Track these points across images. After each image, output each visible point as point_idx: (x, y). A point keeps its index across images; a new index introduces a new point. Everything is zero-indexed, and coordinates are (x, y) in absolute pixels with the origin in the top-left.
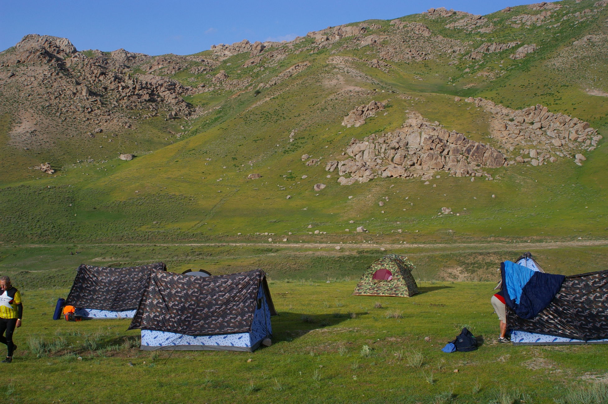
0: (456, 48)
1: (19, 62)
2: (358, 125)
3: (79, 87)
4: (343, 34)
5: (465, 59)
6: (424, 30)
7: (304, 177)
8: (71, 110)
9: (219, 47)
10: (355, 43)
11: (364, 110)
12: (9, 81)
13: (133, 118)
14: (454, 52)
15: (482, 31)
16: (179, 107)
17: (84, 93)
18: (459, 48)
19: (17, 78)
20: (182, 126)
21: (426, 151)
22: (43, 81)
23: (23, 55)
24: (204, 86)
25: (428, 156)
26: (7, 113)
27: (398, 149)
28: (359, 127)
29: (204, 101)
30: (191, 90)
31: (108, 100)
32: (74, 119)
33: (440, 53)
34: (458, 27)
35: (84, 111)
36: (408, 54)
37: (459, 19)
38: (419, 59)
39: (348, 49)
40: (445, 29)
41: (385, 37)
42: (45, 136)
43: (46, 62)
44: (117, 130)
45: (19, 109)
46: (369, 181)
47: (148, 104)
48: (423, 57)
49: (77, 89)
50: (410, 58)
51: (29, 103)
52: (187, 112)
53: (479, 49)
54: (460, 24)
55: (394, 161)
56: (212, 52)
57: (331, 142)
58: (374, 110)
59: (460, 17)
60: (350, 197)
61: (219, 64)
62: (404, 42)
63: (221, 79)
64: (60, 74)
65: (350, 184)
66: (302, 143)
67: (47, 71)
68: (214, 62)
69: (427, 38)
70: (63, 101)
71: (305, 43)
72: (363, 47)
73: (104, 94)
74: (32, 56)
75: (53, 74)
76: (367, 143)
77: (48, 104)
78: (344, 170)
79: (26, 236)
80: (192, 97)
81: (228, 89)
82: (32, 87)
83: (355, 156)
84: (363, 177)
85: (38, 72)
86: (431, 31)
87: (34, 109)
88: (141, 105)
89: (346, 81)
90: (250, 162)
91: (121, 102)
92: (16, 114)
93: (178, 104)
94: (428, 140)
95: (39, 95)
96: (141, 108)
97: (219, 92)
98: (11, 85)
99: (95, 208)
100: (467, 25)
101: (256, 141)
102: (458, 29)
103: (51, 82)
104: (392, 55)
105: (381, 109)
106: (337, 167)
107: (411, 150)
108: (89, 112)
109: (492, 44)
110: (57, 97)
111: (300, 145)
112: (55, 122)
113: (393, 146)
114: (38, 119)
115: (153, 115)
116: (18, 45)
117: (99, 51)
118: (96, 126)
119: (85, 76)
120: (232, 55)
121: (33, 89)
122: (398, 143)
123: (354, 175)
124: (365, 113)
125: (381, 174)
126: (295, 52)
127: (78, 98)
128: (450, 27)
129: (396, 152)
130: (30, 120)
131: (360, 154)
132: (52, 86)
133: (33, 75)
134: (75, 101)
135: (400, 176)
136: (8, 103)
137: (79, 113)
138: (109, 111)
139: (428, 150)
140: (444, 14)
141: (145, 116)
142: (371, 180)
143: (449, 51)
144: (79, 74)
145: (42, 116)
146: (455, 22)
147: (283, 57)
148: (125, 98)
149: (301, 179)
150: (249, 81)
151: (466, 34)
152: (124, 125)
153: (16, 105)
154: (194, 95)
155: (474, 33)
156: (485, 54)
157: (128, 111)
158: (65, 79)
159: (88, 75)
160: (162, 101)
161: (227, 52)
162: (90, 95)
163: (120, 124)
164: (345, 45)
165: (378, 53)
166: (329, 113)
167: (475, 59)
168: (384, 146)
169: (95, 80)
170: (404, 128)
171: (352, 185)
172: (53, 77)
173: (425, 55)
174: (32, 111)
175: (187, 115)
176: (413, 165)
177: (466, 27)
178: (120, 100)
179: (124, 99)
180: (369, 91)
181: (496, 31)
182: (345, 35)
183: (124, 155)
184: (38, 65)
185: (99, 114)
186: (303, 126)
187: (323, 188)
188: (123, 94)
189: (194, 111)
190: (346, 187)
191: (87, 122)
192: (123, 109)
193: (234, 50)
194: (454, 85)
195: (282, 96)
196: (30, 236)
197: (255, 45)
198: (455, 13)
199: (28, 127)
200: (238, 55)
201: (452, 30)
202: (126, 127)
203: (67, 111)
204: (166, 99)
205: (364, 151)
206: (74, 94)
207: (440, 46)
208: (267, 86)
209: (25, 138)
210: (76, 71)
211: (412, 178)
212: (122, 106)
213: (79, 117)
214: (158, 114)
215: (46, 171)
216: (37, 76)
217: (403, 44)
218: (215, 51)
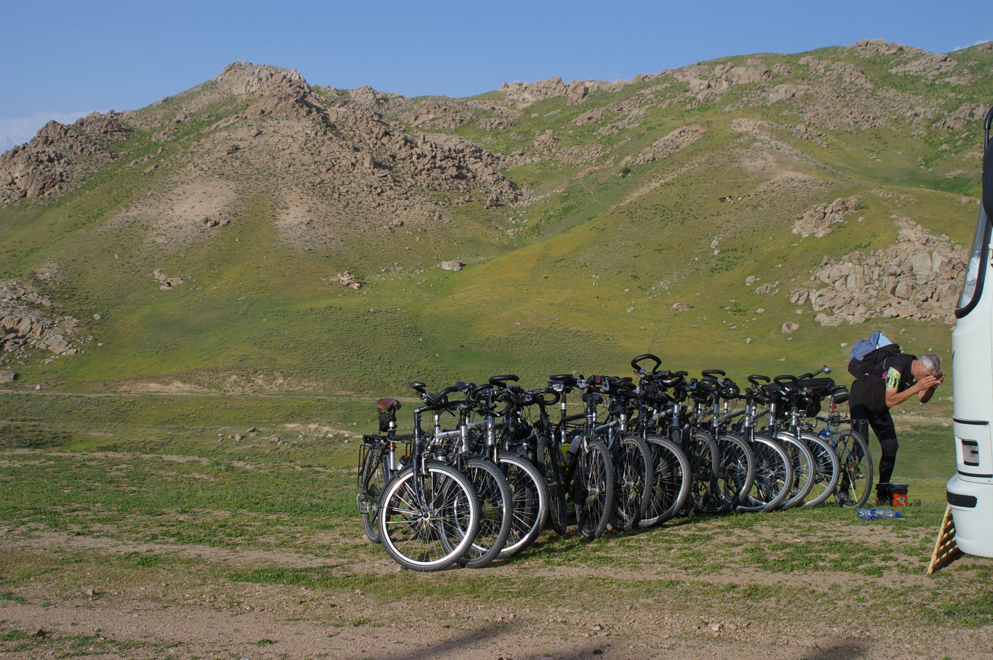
0: (919, 109)
1: (263, 112)
2: (820, 234)
3: (359, 155)
4: (735, 80)
5: (936, 127)
6: (859, 76)
7: (760, 311)
8: (352, 190)
9: (513, 88)
10: (759, 95)
11: (826, 211)
12: (255, 142)
13: (441, 204)
14: (916, 115)
15: (953, 80)
16: (500, 188)
17: (367, 164)
18: (923, 110)
19: (266, 137)
20: (511, 219)
21: (946, 281)
22: (305, 144)
23: (269, 101)
24: (522, 154)
25: (950, 288)
26: (263, 192)
27: (900, 275)
28: (824, 237)
29: (531, 179)
30: (504, 160)
31: (400, 174)
32: (360, 203)
33: (895, 117)
34: (911, 73)
35: (371, 192)
36: (847, 117)
37: (910, 60)
38: (865, 126)
39: (751, 105)
40: (890, 75)
41: (806, 87)
42: (327, 229)
43: (305, 114)
44: (423, 222)
45: (279, 187)
46: (865, 322)
47: (456, 182)
48: (872, 123)
49: (356, 157)
50: (851, 123)
51: (291, 177)
52: (512, 196)
53: (958, 111)
54: (913, 67)
55: (897, 294)
56: (504, 93)
57: (784, 259)
58: (841, 212)
59: (911, 56)
60: (843, 345)
61: (519, 115)
62: (838, 97)
63: (548, 144)
64: (328, 132)
65: (836, 324)
66: (735, 257)
67: (309, 129)
68: (510, 111)
69: (870, 91)
70: (339, 175)
71: (672, 90)
72: (774, 104)
73: (392, 165)
74: (283, 104)
75: (318, 134)
76: (850, 265)
77: (318, 180)
78: (821, 303)
79: (388, 385)
80: (508, 170)
81: (566, 161)
82: (291, 153)
83: (834, 283)
84: (853, 315)
85: (296, 130)
86: (869, 77)
87: (301, 187)
88: (447, 184)
89: (779, 162)
90: (662, 283)
91: (418, 178)
92: (276, 194)
93: (498, 184)
94: (947, 265)
95: (303, 165)
96: (448, 188)
97: (553, 164)
98: (259, 148)
99: (462, 346)
100: (924, 70)
101: (659, 251)
102: (912, 76)
103: (317, 145)
104: (824, 118)
105: (852, 211)
106: (808, 299)
107: (921, 279)
108: (379, 194)
109: (978, 106)
110: (329, 169)
111: (735, 261)
112: (334, 208)
113: (893, 271)
114: (311, 203)
115: (467, 199)
116: (220, 78)
117: (332, 89)
118: (393, 216)
119: (360, 136)
120: (534, 100)
121: (293, 156)
122: (899, 266)
123: (839, 311)
124: (827, 216)
125: (881, 312)
126: (661, 105)
127: (359, 171)
128: (897, 73)
129: (897, 280)
130: (299, 205)
131: (842, 280)
132: (320, 152)
133: (289, 134)
134: (356, 175)
135: (911, 316)
136: (260, 176)
137: (364, 194)
138: (406, 193)
139: (948, 279)
140: (883, 50)
141: (456, 201)
142: (867, 320)
143: (909, 114)
144: (352, 133)
145: (314, 199)
146: (906, 64)
147: (642, 113)
148: (423, 173)
149: (756, 313)
150: (599, 150)
151: (927, 86)
152: (432, 215)
153: (273, 180)
154: (511, 167)
155: (939, 84)
156: (969, 122)
157: (431, 193)
158: (337, 141)
159: (364, 135)
160: (474, 177)
161: (526, 95)
162: (374, 167)
163: (426, 213)
164: (744, 99)
165: (801, 115)
166: (766, 213)
167: (952, 128)
168: (877, 270)
169: (376, 144)
170: (900, 244)
171: (839, 326)
172: (319, 138)
173: (874, 119)
174: (300, 191)
175: (512, 201)
176: (926, 300)
177: (923, 73)
178: (417, 175)
179: (421, 174)
180: (821, 181)
181: (976, 83)
182: (738, 80)
183: (447, 263)
184: (294, 119)
185: (392, 197)
186: (730, 231)
187: (795, 329)
188: (420, 167)
189: (521, 195)
190: (830, 330)
191: (379, 210)
192: (423, 190)
193: (538, 93)
194: (930, 170)
195: (681, 182)
196: (392, 385)
197: (572, 86)
198: (901, 49)
199: (300, 215)
200: (545, 100)
201: (901, 77)
202: (435, 218)
203: (348, 191)
204: (479, 174)
205: (847, 276)
206: (353, 165)
207: (894, 105)
208: (638, 161)
209: (300, 232)
210: (346, 128)
211: (929, 319)
212: (421, 185)
213: (367, 201)
214: (472, 199)
215: (348, 284)
216: (295, 136)
217: (837, 100)
218: (508, 94)
